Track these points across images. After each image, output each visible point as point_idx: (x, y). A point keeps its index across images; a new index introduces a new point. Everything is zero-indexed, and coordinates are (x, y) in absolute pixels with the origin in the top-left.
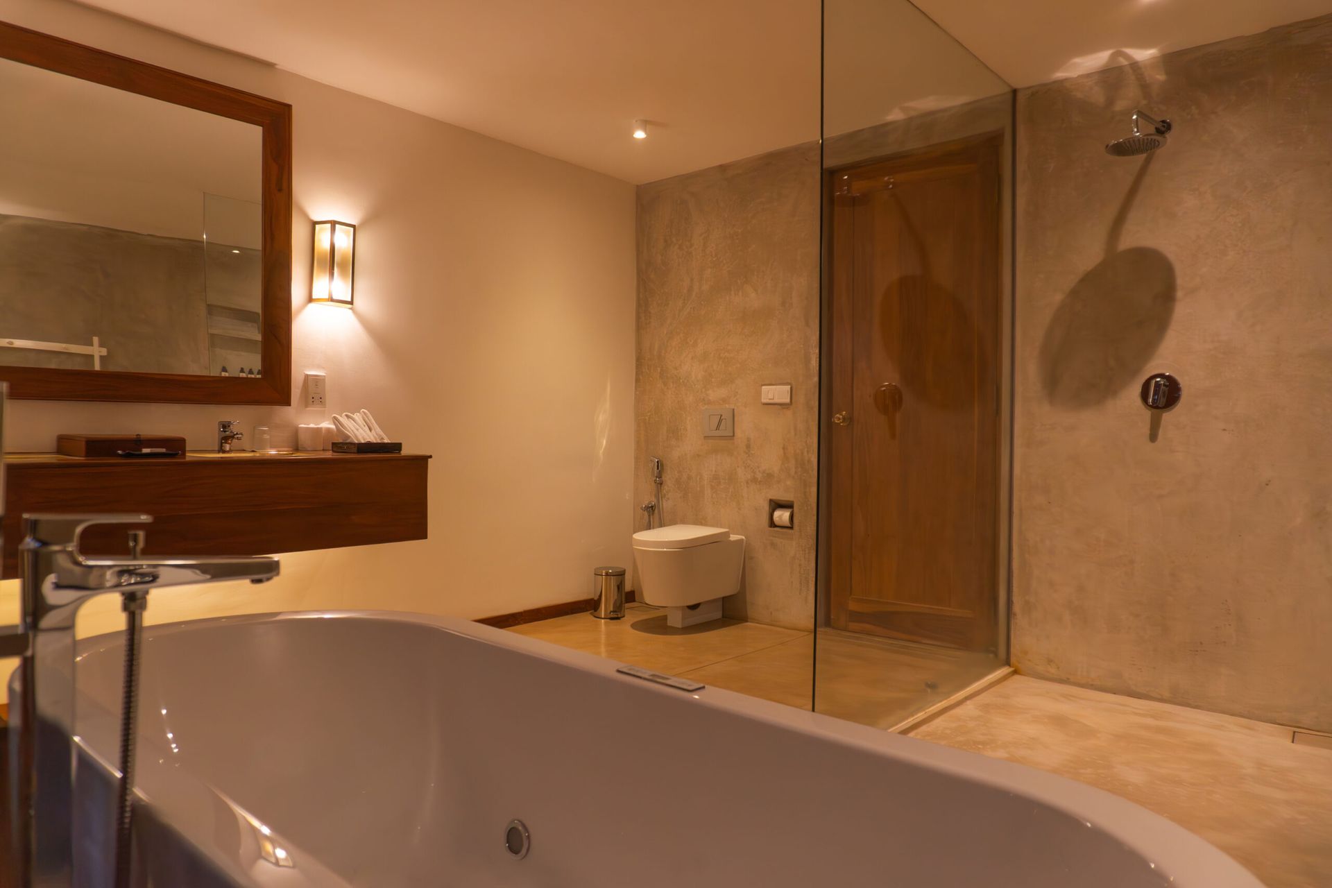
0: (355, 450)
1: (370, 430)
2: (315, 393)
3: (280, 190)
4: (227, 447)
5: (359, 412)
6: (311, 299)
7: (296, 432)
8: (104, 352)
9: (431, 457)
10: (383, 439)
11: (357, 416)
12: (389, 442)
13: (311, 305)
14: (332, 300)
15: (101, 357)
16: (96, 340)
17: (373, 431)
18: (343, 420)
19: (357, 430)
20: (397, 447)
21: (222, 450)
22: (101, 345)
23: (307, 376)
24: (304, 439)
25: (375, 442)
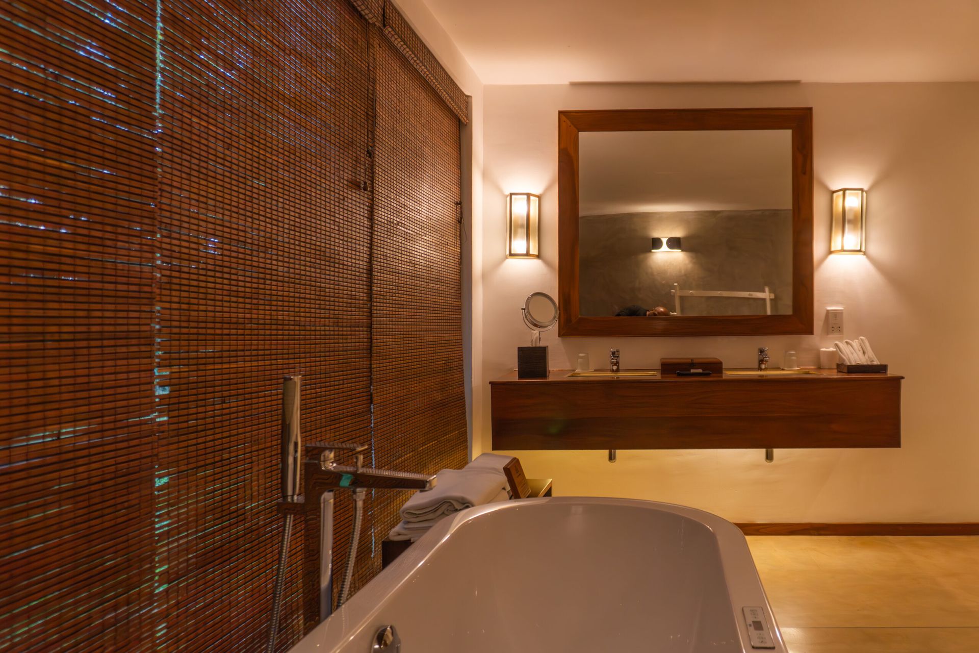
0: (846, 370)
1: (864, 353)
2: (834, 323)
3: (805, 173)
4: (763, 366)
5: (857, 339)
6: (830, 252)
7: (818, 354)
8: (772, 296)
9: (903, 378)
10: (873, 361)
11: (855, 343)
12: (879, 364)
13: (832, 257)
14: (844, 251)
15: (771, 300)
16: (767, 289)
17: (866, 355)
18: (842, 345)
19: (852, 354)
20: (883, 368)
21: (760, 369)
22: (770, 292)
23: (828, 311)
24: (824, 361)
25: (865, 364)
